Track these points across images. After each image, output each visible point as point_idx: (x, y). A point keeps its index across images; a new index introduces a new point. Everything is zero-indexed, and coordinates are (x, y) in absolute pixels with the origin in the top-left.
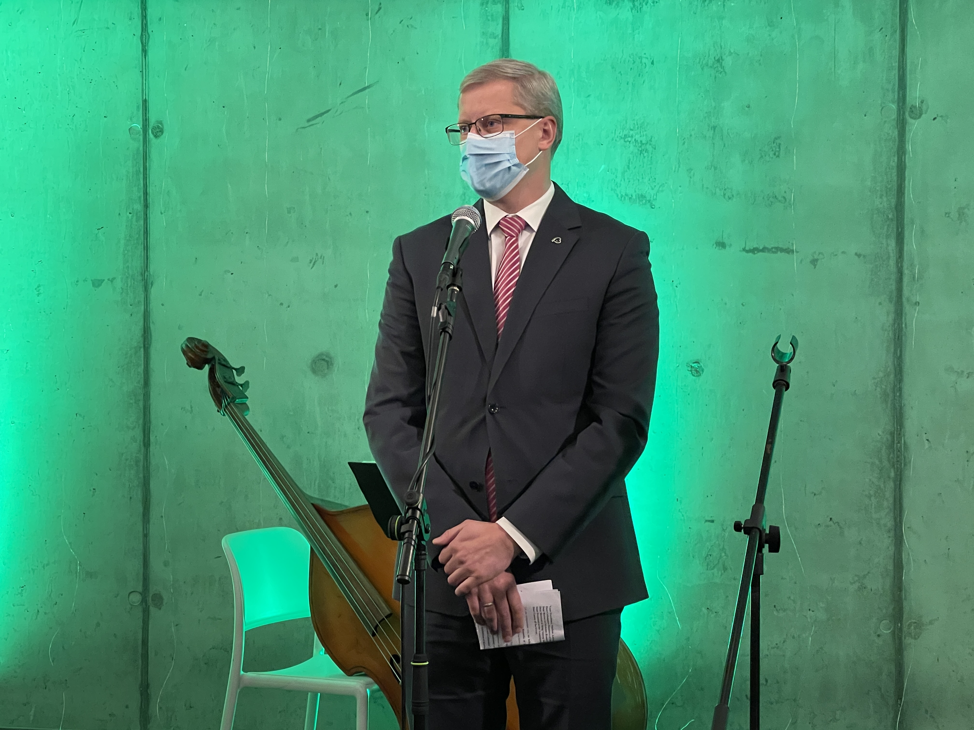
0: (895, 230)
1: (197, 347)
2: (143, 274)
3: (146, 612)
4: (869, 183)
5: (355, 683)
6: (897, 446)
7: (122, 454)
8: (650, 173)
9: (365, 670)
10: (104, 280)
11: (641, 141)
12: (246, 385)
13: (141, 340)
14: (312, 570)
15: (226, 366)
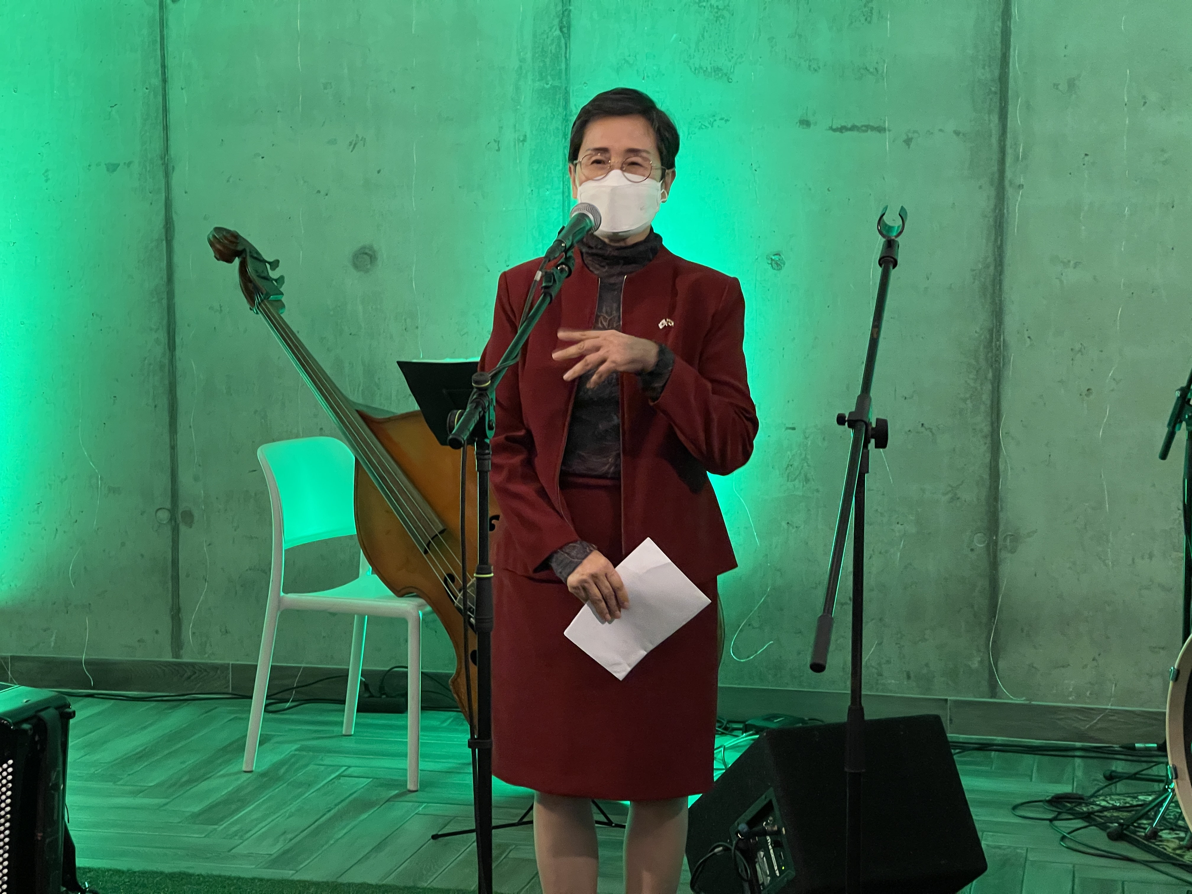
0: (998, 104)
1: (226, 238)
2: (163, 158)
3: (175, 531)
4: (970, 51)
5: (406, 605)
6: (996, 344)
7: (146, 358)
8: (728, 43)
9: (416, 590)
10: (119, 165)
11: (717, 6)
12: (281, 280)
13: (163, 231)
14: (357, 483)
15: (258, 258)
